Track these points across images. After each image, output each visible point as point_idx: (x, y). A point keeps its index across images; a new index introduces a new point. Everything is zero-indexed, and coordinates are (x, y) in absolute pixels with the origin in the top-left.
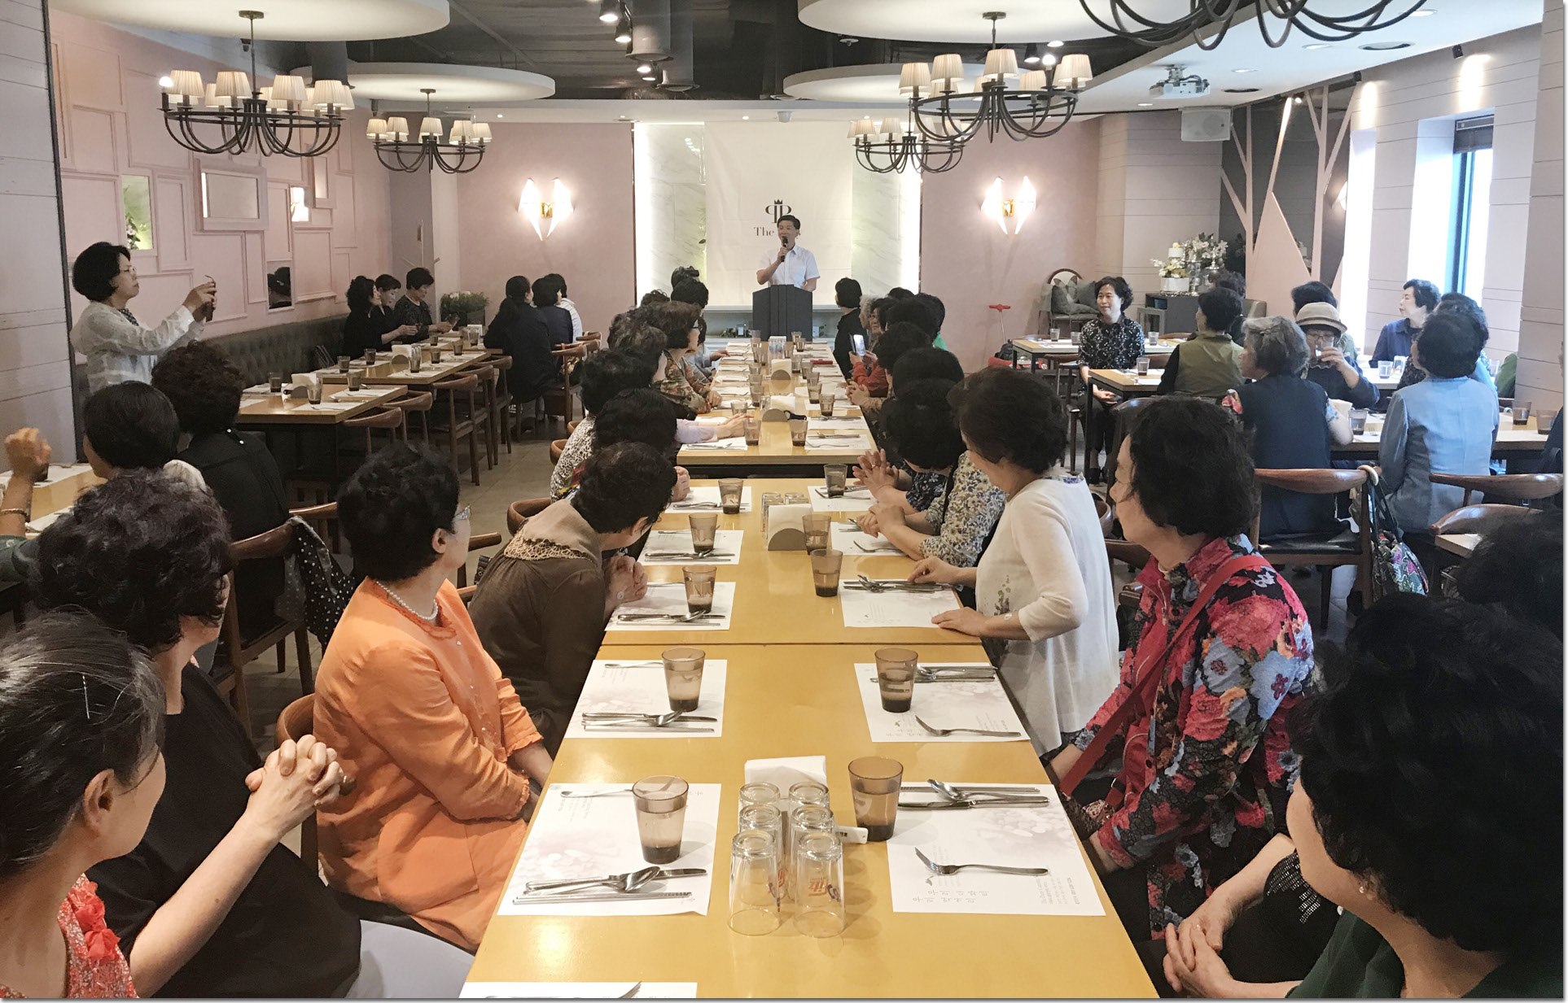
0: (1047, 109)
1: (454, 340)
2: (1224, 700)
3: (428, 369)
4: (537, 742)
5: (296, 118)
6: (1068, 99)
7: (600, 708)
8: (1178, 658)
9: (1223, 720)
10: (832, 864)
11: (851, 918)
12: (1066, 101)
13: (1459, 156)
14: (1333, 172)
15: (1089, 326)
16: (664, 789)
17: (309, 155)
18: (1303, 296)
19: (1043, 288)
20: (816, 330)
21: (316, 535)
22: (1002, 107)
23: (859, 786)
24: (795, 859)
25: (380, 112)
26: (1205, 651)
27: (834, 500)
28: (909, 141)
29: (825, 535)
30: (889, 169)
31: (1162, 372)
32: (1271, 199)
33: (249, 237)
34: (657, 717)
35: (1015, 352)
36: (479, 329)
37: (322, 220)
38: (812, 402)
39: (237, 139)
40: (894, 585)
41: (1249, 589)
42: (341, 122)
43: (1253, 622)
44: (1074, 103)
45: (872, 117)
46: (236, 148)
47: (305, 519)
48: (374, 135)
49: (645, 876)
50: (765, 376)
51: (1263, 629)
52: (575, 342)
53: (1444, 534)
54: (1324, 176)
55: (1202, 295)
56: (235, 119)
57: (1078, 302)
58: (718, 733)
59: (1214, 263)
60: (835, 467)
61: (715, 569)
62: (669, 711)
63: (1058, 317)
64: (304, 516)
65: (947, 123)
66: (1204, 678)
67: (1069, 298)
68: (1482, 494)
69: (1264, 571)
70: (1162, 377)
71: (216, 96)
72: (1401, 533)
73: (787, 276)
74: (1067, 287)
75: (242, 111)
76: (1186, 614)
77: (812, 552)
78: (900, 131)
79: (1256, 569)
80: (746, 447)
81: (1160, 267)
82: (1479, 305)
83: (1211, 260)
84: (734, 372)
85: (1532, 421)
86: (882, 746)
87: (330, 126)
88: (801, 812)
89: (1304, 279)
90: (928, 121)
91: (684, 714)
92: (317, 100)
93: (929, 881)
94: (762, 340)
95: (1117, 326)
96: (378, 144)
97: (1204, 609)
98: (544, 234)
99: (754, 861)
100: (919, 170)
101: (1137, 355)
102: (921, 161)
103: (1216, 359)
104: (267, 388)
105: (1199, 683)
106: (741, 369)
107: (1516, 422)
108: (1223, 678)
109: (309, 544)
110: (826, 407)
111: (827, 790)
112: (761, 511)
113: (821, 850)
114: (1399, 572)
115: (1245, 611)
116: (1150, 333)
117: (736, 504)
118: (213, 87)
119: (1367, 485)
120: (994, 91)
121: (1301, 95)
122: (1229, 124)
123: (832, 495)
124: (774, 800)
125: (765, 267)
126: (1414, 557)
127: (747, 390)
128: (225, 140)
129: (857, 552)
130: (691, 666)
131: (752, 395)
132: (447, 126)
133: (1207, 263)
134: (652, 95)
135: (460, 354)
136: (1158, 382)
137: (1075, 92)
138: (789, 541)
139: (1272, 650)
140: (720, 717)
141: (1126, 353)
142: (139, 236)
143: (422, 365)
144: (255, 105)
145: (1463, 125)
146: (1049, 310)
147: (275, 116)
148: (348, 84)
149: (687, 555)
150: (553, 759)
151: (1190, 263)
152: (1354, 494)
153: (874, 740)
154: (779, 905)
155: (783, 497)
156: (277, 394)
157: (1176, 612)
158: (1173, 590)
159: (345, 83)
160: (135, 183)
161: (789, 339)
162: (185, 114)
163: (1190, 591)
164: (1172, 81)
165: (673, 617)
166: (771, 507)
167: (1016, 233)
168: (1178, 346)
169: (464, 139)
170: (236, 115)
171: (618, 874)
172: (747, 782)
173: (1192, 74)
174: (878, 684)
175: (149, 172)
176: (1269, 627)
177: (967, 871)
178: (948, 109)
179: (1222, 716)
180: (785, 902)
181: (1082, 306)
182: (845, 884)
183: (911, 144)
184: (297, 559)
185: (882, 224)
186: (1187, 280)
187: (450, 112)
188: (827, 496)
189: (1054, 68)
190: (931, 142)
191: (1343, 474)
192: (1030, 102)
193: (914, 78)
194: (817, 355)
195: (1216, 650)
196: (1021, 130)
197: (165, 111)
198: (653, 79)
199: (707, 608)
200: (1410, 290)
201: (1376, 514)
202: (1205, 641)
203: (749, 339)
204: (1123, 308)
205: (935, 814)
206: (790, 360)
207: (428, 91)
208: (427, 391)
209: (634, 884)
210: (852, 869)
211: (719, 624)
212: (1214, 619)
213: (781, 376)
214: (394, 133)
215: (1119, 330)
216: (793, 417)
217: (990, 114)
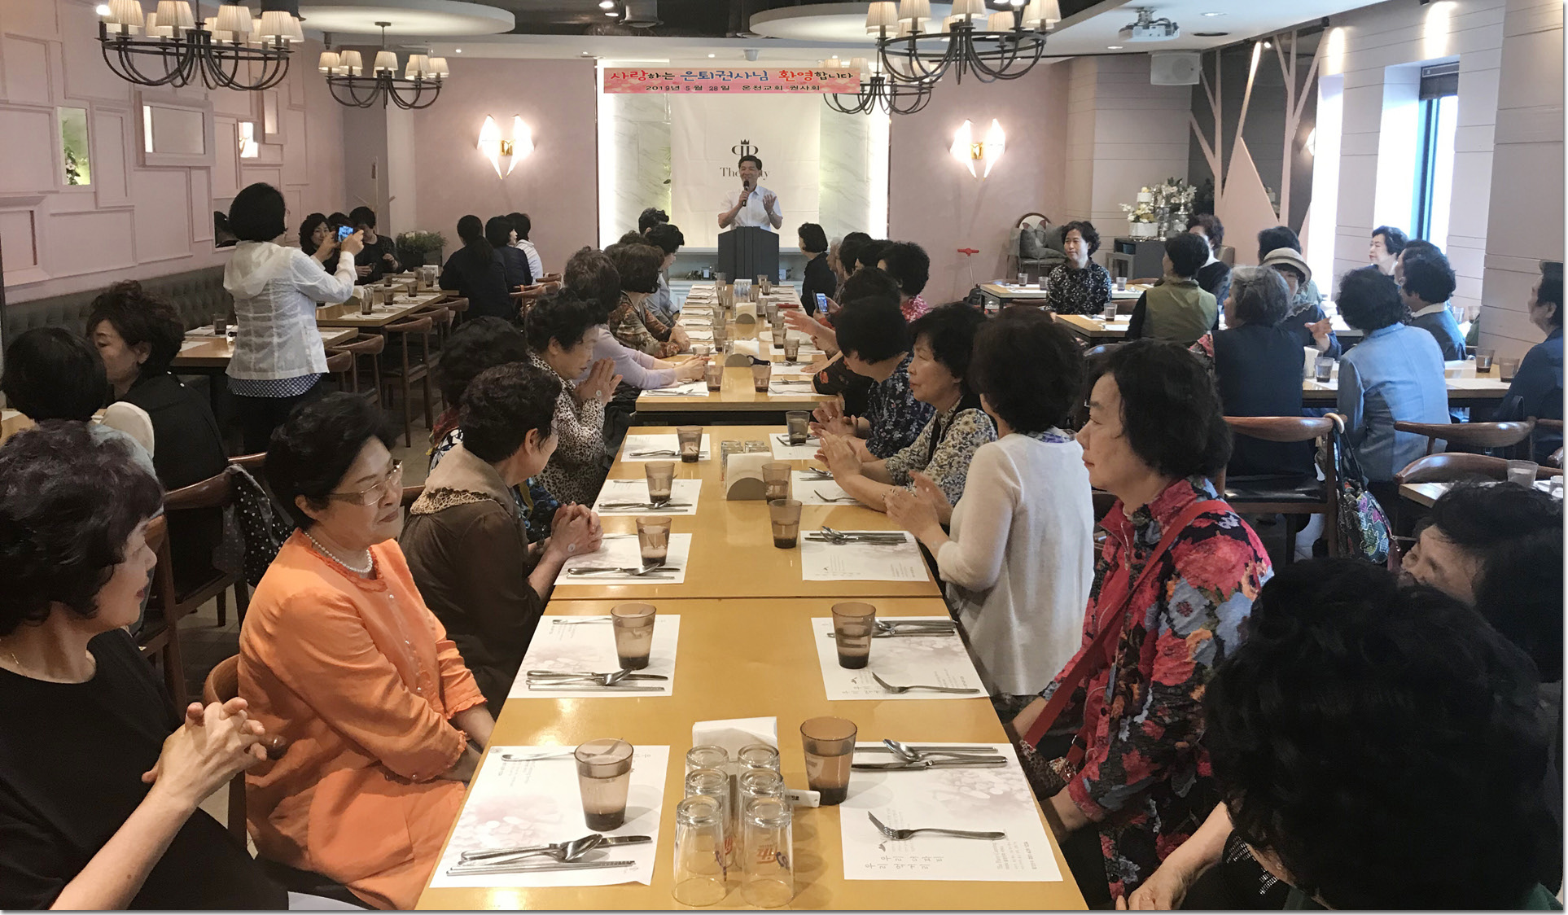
0: (1015, 51)
1: (410, 281)
2: (1190, 642)
3: (381, 311)
4: (480, 704)
5: (244, 50)
6: (1037, 40)
7: (544, 667)
8: (1141, 602)
9: (1188, 663)
10: (782, 830)
11: (801, 886)
12: (1034, 43)
13: (1425, 103)
14: (1302, 117)
15: (1057, 271)
16: (609, 752)
17: (256, 88)
18: (1271, 240)
19: (1012, 233)
20: (783, 273)
21: (256, 484)
22: (970, 48)
23: (812, 748)
24: (743, 825)
25: (333, 45)
26: (1170, 593)
27: (797, 449)
28: (877, 82)
29: (785, 484)
30: (857, 110)
31: (1129, 317)
32: (1240, 143)
33: (193, 172)
34: (605, 675)
35: (983, 297)
36: (435, 270)
37: (271, 157)
38: (777, 347)
39: (179, 71)
40: (856, 537)
41: (1213, 530)
42: (290, 55)
43: (1217, 561)
44: (1042, 45)
45: (842, 57)
46: (179, 81)
47: (245, 468)
48: (326, 69)
49: (587, 844)
50: (729, 320)
51: (1230, 569)
52: (534, 284)
53: (1407, 483)
54: (1292, 121)
55: (1169, 240)
56: (177, 50)
57: (1047, 247)
58: (668, 692)
59: (1182, 207)
60: (796, 414)
61: (669, 520)
62: (618, 669)
63: (1026, 262)
64: (243, 464)
65: (915, 64)
66: (1170, 621)
67: (1038, 243)
68: (1445, 443)
69: (1228, 515)
70: (1131, 321)
71: (156, 25)
72: (1366, 481)
73: (752, 217)
74: (1036, 231)
75: (185, 42)
76: (1148, 558)
77: (771, 503)
78: (868, 71)
79: (1220, 512)
80: (707, 394)
81: (1129, 212)
82: (1443, 252)
83: (1180, 205)
84: (697, 315)
85: (1495, 368)
86: (836, 704)
87: (278, 59)
88: (749, 777)
89: (1272, 224)
90: (897, 62)
91: (633, 673)
92: (263, 32)
93: (882, 847)
94: (727, 283)
95: (1084, 271)
96: (331, 78)
97: (1167, 551)
98: (504, 171)
99: (700, 829)
100: (888, 111)
101: (1105, 300)
102: (890, 103)
103: (1182, 304)
104: (211, 330)
105: (1165, 626)
106: (705, 313)
107: (1479, 370)
108: (1188, 619)
109: (248, 494)
110: (790, 352)
111: (778, 753)
112: (719, 460)
113: (769, 816)
114: (1364, 520)
115: (1209, 550)
116: (1118, 278)
117: (694, 453)
118: (153, 16)
119: (1333, 433)
120: (961, 31)
121: (1270, 40)
122: (1199, 68)
123: (794, 442)
124: (721, 764)
125: (726, 210)
126: (1378, 506)
127: (709, 334)
128: (167, 70)
129: (818, 502)
130: (642, 622)
131: (715, 339)
132: (403, 61)
133: (1176, 208)
134: (616, 31)
135: (415, 296)
136: (1125, 328)
137: (1044, 33)
138: (747, 491)
139: (1236, 591)
140: (671, 675)
141: (1093, 299)
142: (78, 171)
143: (374, 307)
144: (198, 36)
145: (1429, 72)
146: (1018, 254)
147: (220, 47)
148: (298, 16)
149: (643, 505)
150: (495, 720)
151: (1159, 208)
152: (1319, 441)
153: (829, 698)
154: (725, 874)
155: (743, 445)
156: (222, 336)
157: (1139, 556)
158: (1136, 533)
159: (295, 14)
160: (71, 115)
161: (755, 282)
162: (124, 43)
163: (1153, 534)
164: (1141, 24)
165: (625, 571)
166: (730, 456)
167: (985, 176)
168: (1145, 292)
169: (420, 74)
170: (178, 46)
171: (559, 843)
172: (695, 745)
173: (1162, 17)
174: (835, 639)
175: (87, 105)
176: (1234, 567)
177: (923, 836)
178: (915, 50)
179: (1188, 660)
180: (732, 871)
181: (1051, 251)
182: (794, 850)
183: (879, 86)
184: (236, 509)
185: (850, 166)
186: (1156, 225)
187: (405, 46)
188: (789, 443)
189: (1023, 8)
190: (899, 83)
191: (1309, 422)
192: (998, 44)
193: (881, 17)
194: (783, 299)
195: (1180, 591)
196: (988, 71)
197: (103, 41)
198: (616, 15)
199: (661, 561)
200: (1380, 238)
201: (1341, 462)
202: (1170, 582)
203: (714, 282)
204: (1090, 253)
205: (891, 776)
206: (755, 304)
207: (383, 24)
208: (379, 333)
209: (575, 853)
210: (802, 834)
211: (673, 578)
212: (1179, 559)
213: (745, 320)
214: (347, 67)
215: (1087, 276)
216: (757, 362)
217: (958, 55)
